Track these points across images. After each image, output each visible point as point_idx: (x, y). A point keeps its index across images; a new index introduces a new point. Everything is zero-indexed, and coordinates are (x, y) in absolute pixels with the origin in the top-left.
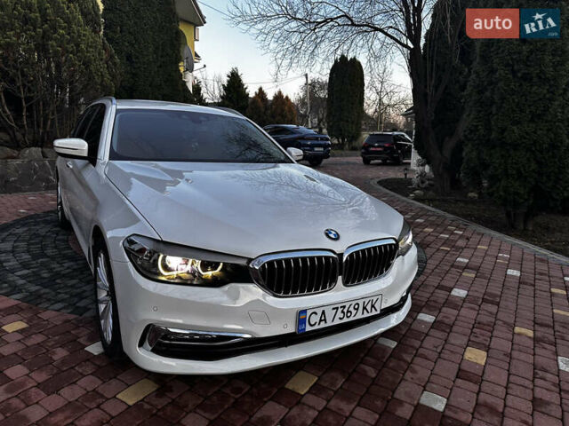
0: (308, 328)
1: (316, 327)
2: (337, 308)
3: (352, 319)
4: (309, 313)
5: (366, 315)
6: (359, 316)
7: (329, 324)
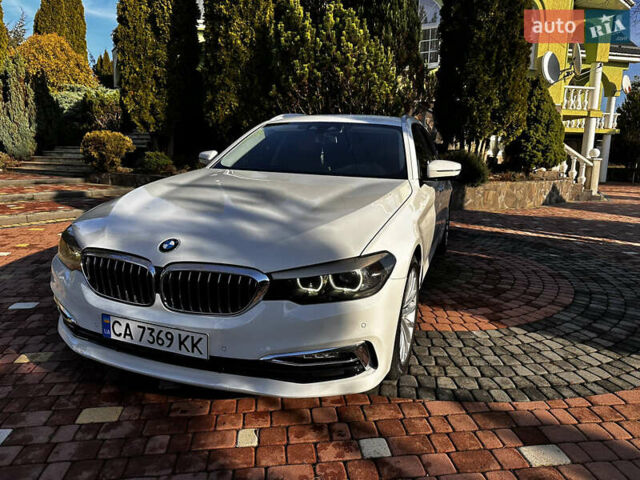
0: (113, 337)
1: (121, 339)
2: (144, 328)
3: (163, 348)
4: (112, 320)
5: (184, 352)
7: (135, 342)
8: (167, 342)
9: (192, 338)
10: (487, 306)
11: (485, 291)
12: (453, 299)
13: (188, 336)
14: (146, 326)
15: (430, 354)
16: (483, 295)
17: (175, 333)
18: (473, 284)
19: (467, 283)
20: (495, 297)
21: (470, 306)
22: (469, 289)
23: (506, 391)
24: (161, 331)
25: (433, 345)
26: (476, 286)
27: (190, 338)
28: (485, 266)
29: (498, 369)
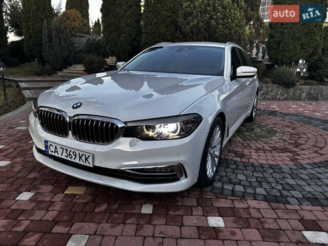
0: (50, 153)
4: (49, 143)
6: (77, 161)
8: (74, 157)
9: (85, 155)
10: (290, 152)
11: (290, 143)
12: (269, 147)
13: (83, 154)
14: (64, 148)
15: (253, 175)
16: (288, 146)
17: (77, 152)
18: (282, 140)
19: (280, 139)
20: (295, 147)
21: (280, 151)
22: (280, 142)
23: (297, 198)
24: (71, 151)
25: (255, 171)
26: (285, 141)
27: (84, 155)
28: (291, 131)
29: (293, 186)
